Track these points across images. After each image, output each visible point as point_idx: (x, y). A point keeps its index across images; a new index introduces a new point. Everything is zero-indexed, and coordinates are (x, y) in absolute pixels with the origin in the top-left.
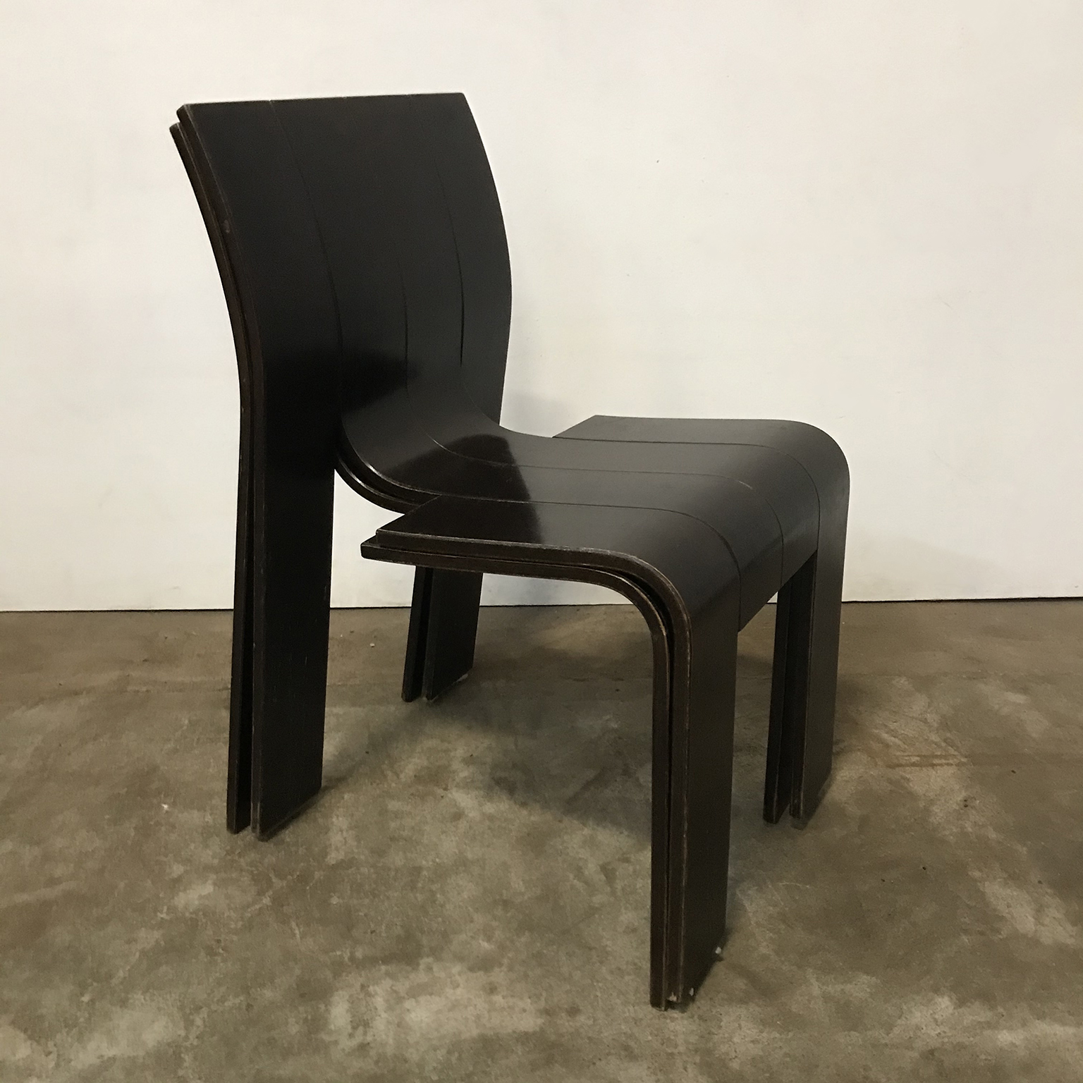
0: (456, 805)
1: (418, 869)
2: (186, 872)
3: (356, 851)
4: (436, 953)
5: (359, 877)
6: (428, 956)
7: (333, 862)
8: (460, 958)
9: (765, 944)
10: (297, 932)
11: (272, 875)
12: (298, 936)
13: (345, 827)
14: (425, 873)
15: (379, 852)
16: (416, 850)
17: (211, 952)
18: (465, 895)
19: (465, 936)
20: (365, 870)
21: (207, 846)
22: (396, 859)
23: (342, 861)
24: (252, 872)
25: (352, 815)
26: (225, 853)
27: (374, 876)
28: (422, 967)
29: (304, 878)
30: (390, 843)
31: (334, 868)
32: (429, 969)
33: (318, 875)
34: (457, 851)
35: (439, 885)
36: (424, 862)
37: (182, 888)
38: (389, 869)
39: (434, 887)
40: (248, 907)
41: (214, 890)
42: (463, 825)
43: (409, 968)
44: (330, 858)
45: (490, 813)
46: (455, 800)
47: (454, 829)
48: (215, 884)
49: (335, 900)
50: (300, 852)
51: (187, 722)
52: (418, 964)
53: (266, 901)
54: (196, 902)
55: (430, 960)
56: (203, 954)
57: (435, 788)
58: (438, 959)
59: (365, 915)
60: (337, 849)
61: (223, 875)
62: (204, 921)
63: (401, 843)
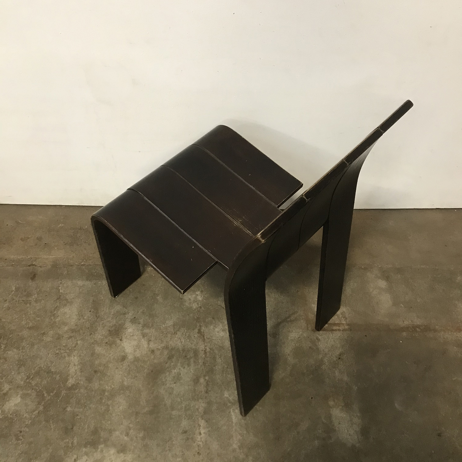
0: (124, 351)
1: (104, 391)
2: (10, 389)
3: (80, 378)
4: (106, 441)
5: (80, 395)
6: (102, 444)
7: (70, 385)
8: (114, 446)
9: (236, 442)
10: (52, 427)
11: (44, 392)
12: (53, 430)
13: (76, 364)
14: (106, 394)
15: (89, 380)
16: (105, 379)
17: (18, 439)
18: (121, 408)
19: (118, 432)
20: (82, 391)
21: (19, 373)
22: (96, 385)
23: (74, 385)
24: (37, 389)
25: (80, 356)
26: (26, 377)
27: (86, 395)
28: (99, 450)
29: (57, 395)
30: (94, 374)
31: (70, 389)
32: (102, 451)
33: (64, 392)
34: (121, 380)
35: (112, 401)
36: (107, 387)
37: (8, 399)
38: (92, 391)
39: (110, 402)
40: (34, 412)
41: (21, 401)
42: (126, 363)
43: (94, 450)
44: (69, 383)
45: (138, 357)
46: (124, 348)
47: (121, 367)
48: (21, 397)
49: (69, 409)
50: (57, 378)
51: (14, 288)
52: (98, 448)
53: (41, 408)
54: (13, 408)
55: (102, 446)
56: (14, 439)
57: (117, 339)
58: (107, 446)
59: (80, 418)
60: (72, 377)
61: (25, 392)
62: (16, 419)
63: (98, 375)
